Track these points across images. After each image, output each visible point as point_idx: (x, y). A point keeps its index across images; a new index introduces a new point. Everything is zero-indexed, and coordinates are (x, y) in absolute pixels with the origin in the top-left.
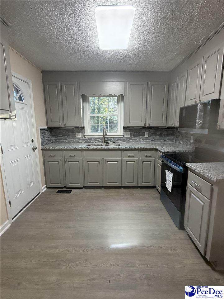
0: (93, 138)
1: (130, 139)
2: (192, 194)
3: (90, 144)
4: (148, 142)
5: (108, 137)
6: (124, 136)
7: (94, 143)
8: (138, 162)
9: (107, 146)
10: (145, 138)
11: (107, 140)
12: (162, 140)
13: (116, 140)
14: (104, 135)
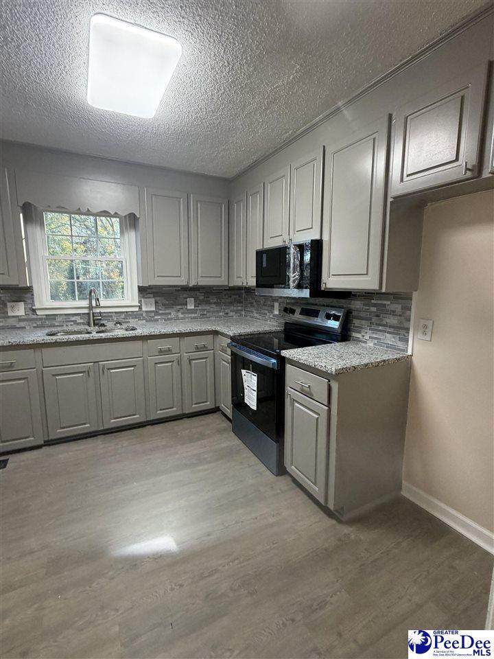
0: (61, 315)
1: (156, 313)
2: (296, 404)
3: (54, 330)
4: (195, 318)
5: (102, 310)
6: (140, 307)
7: (65, 328)
8: (179, 363)
9: (102, 332)
10: (188, 310)
11: (101, 319)
12: (221, 314)
13: (122, 317)
14: (91, 307)
